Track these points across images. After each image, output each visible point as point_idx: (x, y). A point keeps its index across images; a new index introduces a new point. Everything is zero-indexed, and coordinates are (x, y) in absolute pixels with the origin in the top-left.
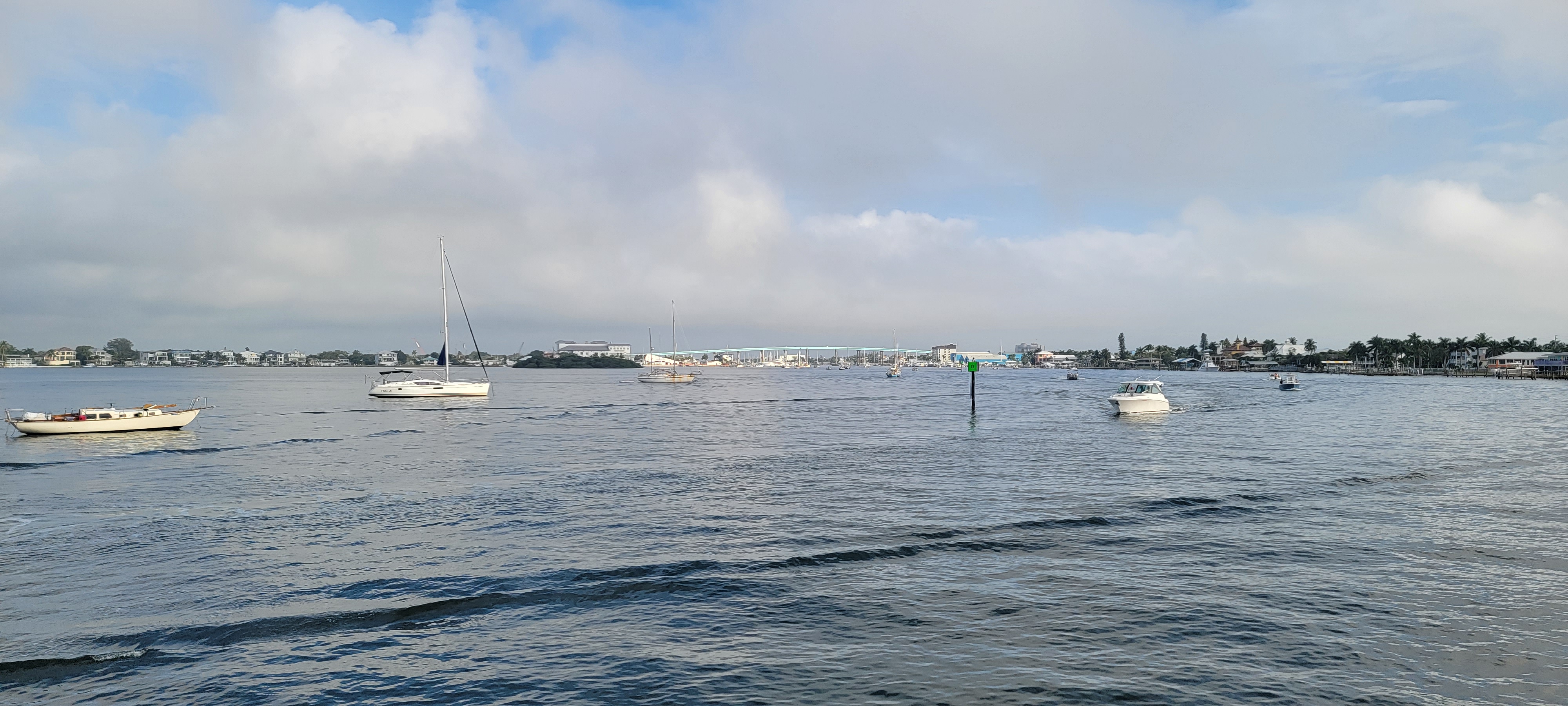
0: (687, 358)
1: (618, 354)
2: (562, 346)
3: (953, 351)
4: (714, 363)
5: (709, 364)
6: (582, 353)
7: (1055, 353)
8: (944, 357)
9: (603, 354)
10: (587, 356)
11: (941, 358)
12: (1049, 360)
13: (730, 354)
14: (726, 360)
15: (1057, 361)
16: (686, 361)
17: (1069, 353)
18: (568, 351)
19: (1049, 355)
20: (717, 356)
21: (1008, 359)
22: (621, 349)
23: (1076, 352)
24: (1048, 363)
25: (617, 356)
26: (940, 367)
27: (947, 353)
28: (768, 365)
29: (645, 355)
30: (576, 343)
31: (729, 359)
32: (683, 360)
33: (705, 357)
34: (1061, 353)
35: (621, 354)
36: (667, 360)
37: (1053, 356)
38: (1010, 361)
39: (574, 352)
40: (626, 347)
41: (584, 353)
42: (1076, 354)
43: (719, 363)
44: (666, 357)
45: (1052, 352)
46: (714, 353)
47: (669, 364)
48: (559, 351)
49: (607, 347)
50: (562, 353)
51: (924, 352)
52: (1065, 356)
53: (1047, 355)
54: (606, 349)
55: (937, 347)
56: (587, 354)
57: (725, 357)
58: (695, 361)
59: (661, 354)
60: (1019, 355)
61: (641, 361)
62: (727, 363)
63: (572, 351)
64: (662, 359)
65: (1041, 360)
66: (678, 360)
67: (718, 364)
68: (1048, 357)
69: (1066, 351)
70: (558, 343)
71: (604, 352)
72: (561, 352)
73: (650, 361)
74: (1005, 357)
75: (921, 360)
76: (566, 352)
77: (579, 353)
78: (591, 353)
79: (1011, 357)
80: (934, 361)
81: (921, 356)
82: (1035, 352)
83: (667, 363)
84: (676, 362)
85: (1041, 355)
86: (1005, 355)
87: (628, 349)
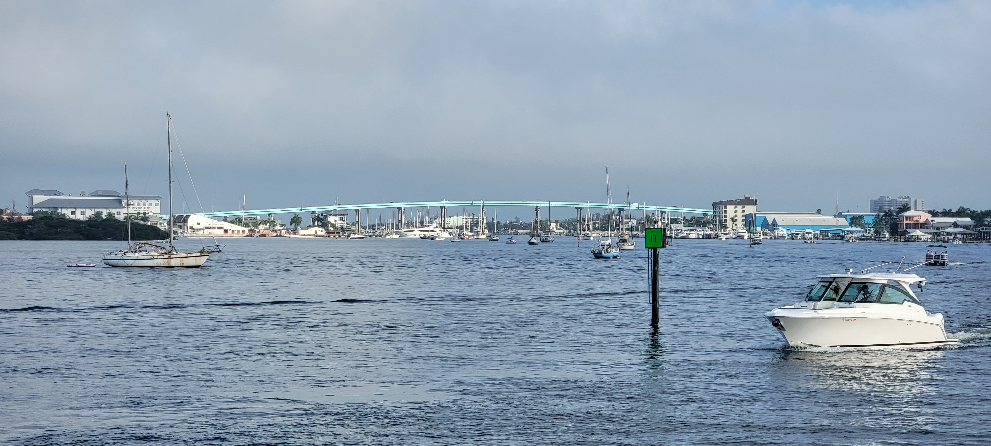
0: (265, 222)
1: (139, 213)
2: (38, 199)
3: (750, 209)
4: (311, 231)
5: (302, 232)
6: (73, 213)
7: (934, 214)
8: (733, 220)
9: (110, 214)
10: (82, 218)
11: (729, 223)
12: (922, 226)
13: (342, 215)
14: (333, 225)
15: (938, 228)
16: (262, 228)
17: (961, 213)
18: (49, 208)
19: (924, 217)
20: (317, 218)
21: (851, 224)
22: (144, 204)
23: (973, 212)
24: (919, 233)
25: (137, 219)
26: (724, 239)
27: (740, 214)
28: (411, 234)
29: (188, 217)
30: (63, 195)
31: (339, 223)
32: (256, 225)
33: (296, 220)
34: (947, 213)
35: (144, 214)
36: (227, 226)
37: (930, 219)
38: (854, 229)
39: (59, 211)
40: (154, 202)
41: (78, 212)
42: (973, 215)
43: (321, 231)
44: (225, 219)
45: (930, 212)
46: (313, 213)
47: (230, 232)
48: (32, 208)
49: (120, 201)
50: (36, 213)
51: (698, 212)
52: (951, 220)
53: (920, 217)
54: (117, 204)
55: (721, 203)
56: (82, 214)
57: (331, 219)
58: (278, 228)
59: (218, 214)
60: (869, 217)
61: (180, 227)
62: (336, 230)
63: (56, 208)
64: (218, 224)
65: (908, 226)
66: (246, 225)
67: (319, 233)
68: (922, 220)
69: (954, 211)
70: (31, 194)
71: (113, 211)
72: (35, 210)
73: (196, 227)
74: (843, 222)
75: (692, 225)
76: (44, 210)
77: (67, 213)
78: (90, 213)
79: (855, 221)
80: (716, 227)
81: (692, 219)
82: (898, 212)
83: (226, 231)
84: (244, 229)
85: (908, 218)
86: (845, 217)
87: (157, 205)
